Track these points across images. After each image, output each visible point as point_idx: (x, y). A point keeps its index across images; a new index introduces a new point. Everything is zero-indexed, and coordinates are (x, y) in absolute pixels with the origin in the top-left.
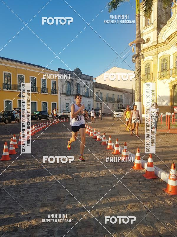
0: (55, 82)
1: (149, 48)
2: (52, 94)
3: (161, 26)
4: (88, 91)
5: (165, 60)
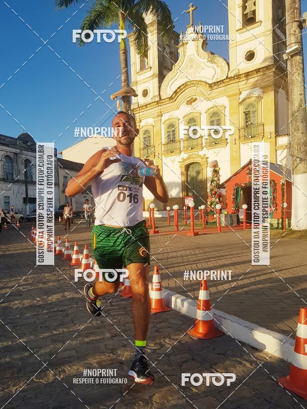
1: (148, 106)
3: (165, 72)
5: (171, 125)
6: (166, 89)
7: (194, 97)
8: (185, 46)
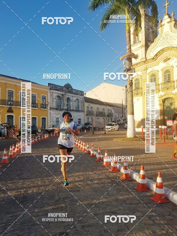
0: (45, 96)
1: (138, 64)
2: (42, 109)
3: (149, 44)
4: (78, 106)
5: (153, 75)
6: (150, 53)
7: (169, 57)
8: (162, 27)
